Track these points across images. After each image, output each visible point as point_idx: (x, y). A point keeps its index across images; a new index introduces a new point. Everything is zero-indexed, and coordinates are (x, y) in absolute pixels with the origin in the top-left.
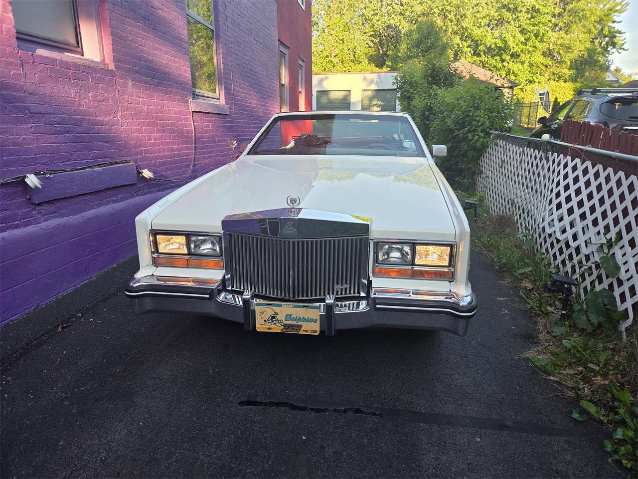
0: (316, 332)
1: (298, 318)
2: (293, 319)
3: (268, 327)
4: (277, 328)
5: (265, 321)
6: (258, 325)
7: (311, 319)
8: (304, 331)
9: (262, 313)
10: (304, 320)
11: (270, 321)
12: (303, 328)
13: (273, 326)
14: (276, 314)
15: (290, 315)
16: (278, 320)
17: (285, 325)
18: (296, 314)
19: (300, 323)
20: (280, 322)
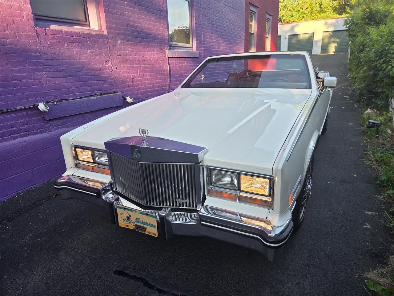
0: (155, 234)
1: (143, 222)
2: (140, 222)
3: (126, 224)
4: (131, 227)
5: (124, 219)
6: (119, 222)
7: (151, 224)
8: (148, 232)
9: (122, 214)
10: (147, 224)
11: (127, 221)
12: (147, 230)
13: (129, 224)
14: (130, 216)
15: (139, 219)
16: (132, 221)
17: (136, 225)
18: (142, 219)
19: (145, 226)
20: (133, 222)
